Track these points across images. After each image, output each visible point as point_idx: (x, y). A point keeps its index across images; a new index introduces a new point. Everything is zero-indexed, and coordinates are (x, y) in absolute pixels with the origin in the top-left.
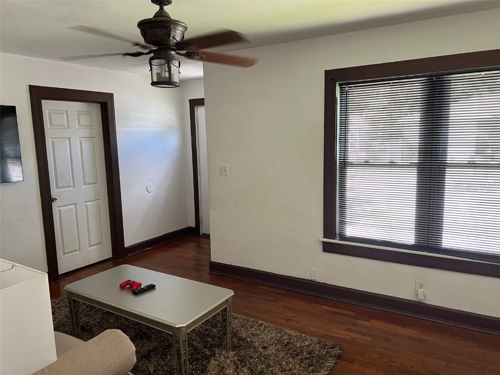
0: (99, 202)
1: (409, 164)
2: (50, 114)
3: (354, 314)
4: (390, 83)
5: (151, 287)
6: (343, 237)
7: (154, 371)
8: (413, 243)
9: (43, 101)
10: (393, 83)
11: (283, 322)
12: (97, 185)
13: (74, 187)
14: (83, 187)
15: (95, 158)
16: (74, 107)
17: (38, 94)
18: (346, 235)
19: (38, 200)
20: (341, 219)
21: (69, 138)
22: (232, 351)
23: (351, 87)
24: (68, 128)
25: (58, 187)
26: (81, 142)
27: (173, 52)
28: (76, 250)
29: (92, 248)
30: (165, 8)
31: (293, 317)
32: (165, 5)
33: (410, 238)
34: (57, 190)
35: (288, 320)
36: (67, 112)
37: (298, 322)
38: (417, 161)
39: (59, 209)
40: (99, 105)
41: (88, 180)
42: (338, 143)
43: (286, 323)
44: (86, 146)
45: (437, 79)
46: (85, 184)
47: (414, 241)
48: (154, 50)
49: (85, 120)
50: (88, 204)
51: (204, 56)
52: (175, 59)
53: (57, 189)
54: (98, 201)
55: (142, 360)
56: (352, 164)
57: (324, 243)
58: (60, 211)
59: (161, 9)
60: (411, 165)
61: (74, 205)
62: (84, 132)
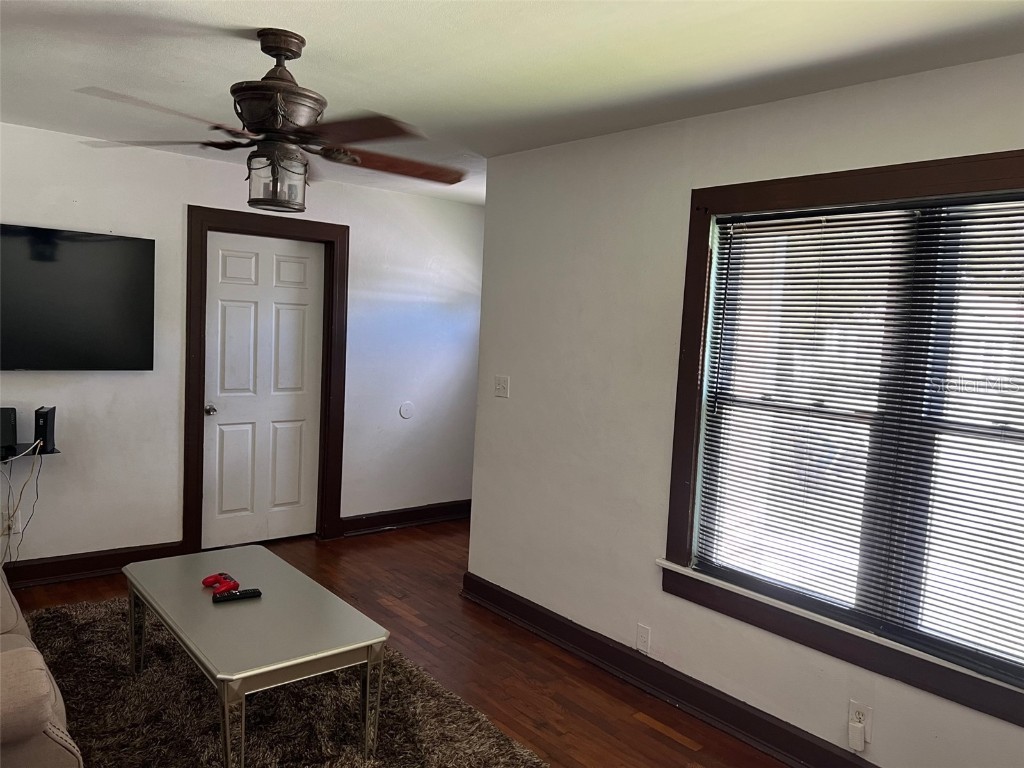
0: (301, 426)
1: (853, 412)
2: (224, 258)
3: (696, 748)
4: (820, 222)
5: (254, 595)
6: (706, 566)
7: (209, 762)
8: (853, 606)
9: (209, 233)
10: (828, 221)
11: (529, 726)
12: (300, 393)
13: (255, 392)
14: (273, 393)
15: (303, 343)
16: (274, 248)
17: (203, 222)
18: (713, 563)
19: (180, 408)
20: (705, 524)
21: (256, 303)
22: (376, 759)
23: (742, 227)
24: (256, 284)
25: (223, 389)
26: (278, 311)
27: (294, 147)
28: (245, 509)
29: (276, 509)
30: (288, 64)
31: (558, 721)
32: (288, 58)
33: (844, 591)
34: (222, 395)
35: (542, 725)
36: (257, 255)
37: (560, 734)
38: (876, 410)
39: (220, 429)
40: (322, 246)
41: (284, 383)
42: (708, 349)
43: (533, 729)
44: (288, 318)
45: (923, 213)
46: (277, 389)
47: (854, 601)
48: (259, 141)
49: (290, 272)
50: (277, 425)
51: (358, 158)
52: (296, 159)
53: (221, 392)
54: (299, 424)
55: (206, 733)
56: (734, 401)
57: (665, 571)
58: (222, 432)
59: (279, 64)
60: (860, 416)
61: (250, 426)
62: (288, 295)
